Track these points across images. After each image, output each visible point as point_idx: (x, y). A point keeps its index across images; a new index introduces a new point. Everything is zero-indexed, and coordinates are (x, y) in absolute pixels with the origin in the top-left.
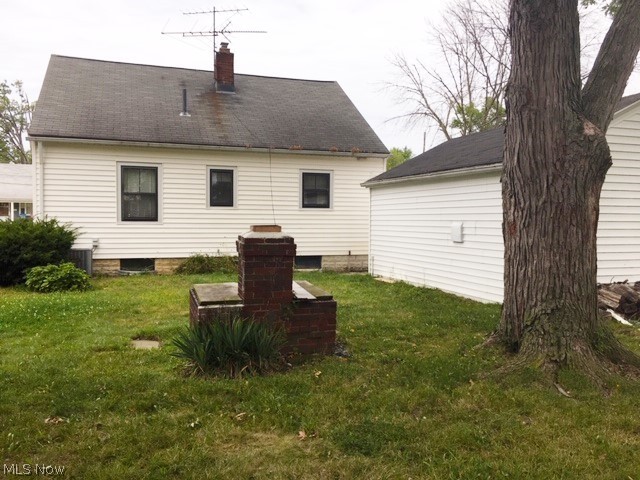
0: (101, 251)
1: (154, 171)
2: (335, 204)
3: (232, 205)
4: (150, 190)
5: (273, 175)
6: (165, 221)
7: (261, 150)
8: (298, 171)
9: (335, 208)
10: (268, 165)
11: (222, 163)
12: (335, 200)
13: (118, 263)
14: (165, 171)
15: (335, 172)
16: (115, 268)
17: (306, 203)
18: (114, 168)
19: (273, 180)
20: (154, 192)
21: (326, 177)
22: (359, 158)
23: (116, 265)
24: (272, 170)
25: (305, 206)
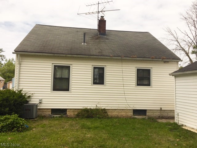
0: (42, 105)
1: (68, 68)
2: (153, 84)
3: (103, 84)
4: (66, 77)
5: (123, 70)
6: (72, 91)
7: (117, 58)
8: (135, 68)
9: (153, 86)
10: (121, 65)
11: (99, 64)
12: (153, 82)
13: (50, 110)
14: (73, 68)
15: (153, 69)
16: (48, 113)
17: (138, 83)
18: (51, 67)
19: (123, 72)
20: (68, 77)
21: (148, 71)
22: (165, 62)
23: (49, 112)
24: (123, 68)
25: (138, 85)
